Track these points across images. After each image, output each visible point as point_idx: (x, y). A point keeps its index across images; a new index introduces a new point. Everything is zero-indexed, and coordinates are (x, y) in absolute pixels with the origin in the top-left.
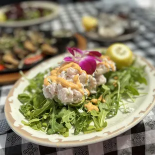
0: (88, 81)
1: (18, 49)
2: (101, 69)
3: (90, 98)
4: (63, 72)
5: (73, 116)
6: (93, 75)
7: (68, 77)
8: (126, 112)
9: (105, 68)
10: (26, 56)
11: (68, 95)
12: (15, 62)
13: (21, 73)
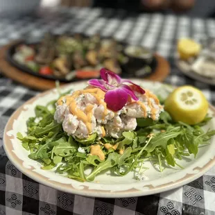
0: (107, 117)
1: (77, 57)
2: (134, 110)
3: (106, 141)
4: (82, 96)
5: (71, 152)
6: (119, 113)
7: (83, 104)
8: (136, 178)
9: (140, 110)
10: (82, 67)
11: (70, 124)
12: (64, 70)
13: (57, 83)
